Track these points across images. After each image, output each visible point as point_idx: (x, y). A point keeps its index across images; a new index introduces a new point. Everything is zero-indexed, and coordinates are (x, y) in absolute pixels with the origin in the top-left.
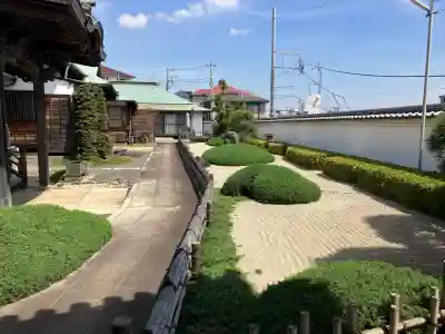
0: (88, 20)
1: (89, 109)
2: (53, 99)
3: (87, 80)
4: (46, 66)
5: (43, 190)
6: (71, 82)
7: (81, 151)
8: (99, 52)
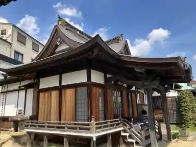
0: (185, 65)
1: (186, 102)
2: (169, 98)
3: (183, 89)
4: (166, 86)
5: (170, 142)
6: (176, 90)
7: (184, 123)
8: (190, 77)
